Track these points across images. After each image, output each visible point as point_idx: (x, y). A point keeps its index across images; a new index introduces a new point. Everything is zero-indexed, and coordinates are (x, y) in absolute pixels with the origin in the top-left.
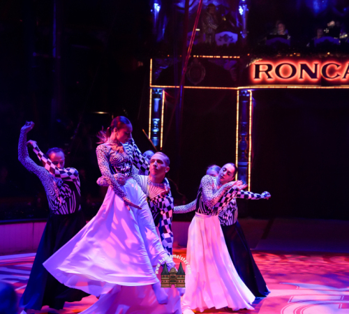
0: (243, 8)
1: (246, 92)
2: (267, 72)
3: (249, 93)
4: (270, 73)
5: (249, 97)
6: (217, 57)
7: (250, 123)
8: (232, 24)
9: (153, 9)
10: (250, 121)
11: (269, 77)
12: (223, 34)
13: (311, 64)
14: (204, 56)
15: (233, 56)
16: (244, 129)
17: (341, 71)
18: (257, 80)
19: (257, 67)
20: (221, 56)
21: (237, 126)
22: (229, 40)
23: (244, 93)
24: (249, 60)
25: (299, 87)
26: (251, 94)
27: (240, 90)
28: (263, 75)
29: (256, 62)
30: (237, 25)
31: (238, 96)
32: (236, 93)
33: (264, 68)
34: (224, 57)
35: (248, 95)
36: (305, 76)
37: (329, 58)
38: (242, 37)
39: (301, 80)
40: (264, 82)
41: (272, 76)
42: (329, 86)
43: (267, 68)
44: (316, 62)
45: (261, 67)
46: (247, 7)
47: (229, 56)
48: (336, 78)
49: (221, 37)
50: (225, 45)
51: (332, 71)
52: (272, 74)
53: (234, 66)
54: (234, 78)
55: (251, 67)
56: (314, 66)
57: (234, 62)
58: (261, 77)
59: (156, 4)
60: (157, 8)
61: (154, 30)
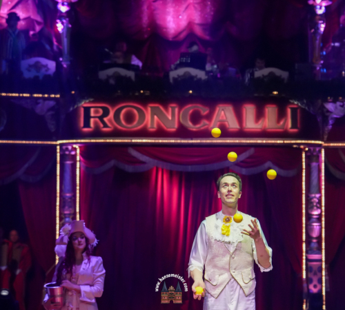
0: (63, 23)
1: (70, 148)
2: (101, 118)
3: (75, 149)
4: (105, 119)
5: (76, 155)
6: (25, 95)
7: (78, 195)
8: (48, 47)
10: (78, 191)
11: (105, 125)
13: (166, 108)
14: (4, 94)
15: (49, 94)
16: (68, 203)
17: (209, 117)
18: (86, 130)
19: (87, 110)
20: (31, 93)
21: (58, 199)
22: (43, 70)
23: (67, 149)
24: (74, 100)
25: (149, 141)
26: (78, 151)
27: (61, 145)
28: (96, 123)
29: (84, 104)
30: (55, 48)
31: (58, 155)
32: (56, 149)
33: (96, 112)
34: (35, 95)
35: (73, 153)
36: (159, 125)
37: (191, 99)
38: (62, 66)
39: (151, 130)
40: (97, 133)
41: (109, 125)
42: (192, 139)
43: (101, 111)
44: (173, 105)
45: (92, 110)
46: (70, 22)
47: (43, 94)
48: (202, 128)
49: (30, 66)
50: (36, 78)
51: (196, 118)
52: (110, 121)
53: (52, 109)
54: (52, 128)
55: (76, 111)
56: (170, 109)
57: (52, 103)
58: (92, 125)
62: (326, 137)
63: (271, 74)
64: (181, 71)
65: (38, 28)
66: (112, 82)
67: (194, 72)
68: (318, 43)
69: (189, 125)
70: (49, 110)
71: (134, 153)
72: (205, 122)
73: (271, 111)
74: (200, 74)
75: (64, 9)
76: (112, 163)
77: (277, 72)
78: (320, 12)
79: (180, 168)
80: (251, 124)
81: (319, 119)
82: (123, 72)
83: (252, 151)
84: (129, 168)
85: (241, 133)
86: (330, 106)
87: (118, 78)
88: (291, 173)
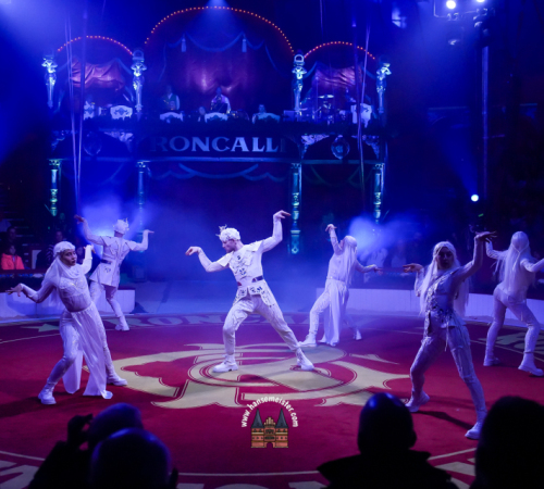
0: (137, 84)
8: (127, 99)
9: (49, 83)
12: (118, 107)
22: (125, 114)
23: (141, 164)
30: (132, 99)
35: (144, 166)
38: (136, 111)
42: (218, 158)
46: (141, 83)
49: (116, 111)
50: (121, 118)
53: (130, 138)
56: (207, 139)
57: (130, 135)
59: (51, 79)
60: (52, 82)
61: (50, 104)
62: (302, 157)
63: (269, 117)
64: (212, 115)
65: (121, 87)
66: (168, 121)
67: (220, 115)
68: (298, 98)
69: (217, 149)
71: (182, 166)
72: (227, 148)
73: (269, 142)
74: (224, 117)
75: (137, 75)
76: (169, 172)
77: (273, 115)
78: (300, 78)
79: (211, 176)
80: (256, 149)
81: (299, 146)
82: (175, 115)
83: (257, 166)
84: (179, 176)
85: (251, 154)
86: (305, 138)
87: (172, 119)
88: (281, 180)
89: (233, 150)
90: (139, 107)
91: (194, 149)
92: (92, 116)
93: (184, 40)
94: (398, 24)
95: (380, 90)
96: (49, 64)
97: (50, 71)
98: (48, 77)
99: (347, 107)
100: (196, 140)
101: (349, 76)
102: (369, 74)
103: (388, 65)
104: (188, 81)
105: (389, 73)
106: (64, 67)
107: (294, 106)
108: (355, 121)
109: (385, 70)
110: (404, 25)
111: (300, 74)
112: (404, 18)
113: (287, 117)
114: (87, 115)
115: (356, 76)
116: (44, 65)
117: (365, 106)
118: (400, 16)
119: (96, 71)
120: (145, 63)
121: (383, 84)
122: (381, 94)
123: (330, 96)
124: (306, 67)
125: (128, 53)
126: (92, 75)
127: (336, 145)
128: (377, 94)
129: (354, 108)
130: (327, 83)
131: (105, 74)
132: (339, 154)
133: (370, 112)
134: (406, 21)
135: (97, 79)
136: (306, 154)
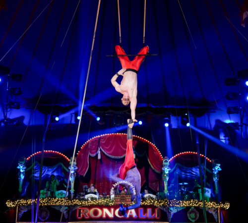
2: (85, 213)
9: (20, 177)
11: (86, 216)
12: (60, 191)
18: (79, 218)
19: (80, 210)
28: (83, 215)
29: (79, 208)
33: (83, 211)
40: (83, 219)
41: (88, 216)
49: (59, 193)
52: (88, 214)
53: (66, 210)
54: (66, 217)
55: (76, 211)
56: (112, 210)
57: (66, 208)
58: (81, 216)
59: (22, 175)
60: (22, 177)
61: (20, 190)
62: (170, 221)
63: (149, 196)
66: (89, 199)
68: (166, 185)
69: (118, 216)
70: (65, 210)
73: (149, 210)
75: (72, 172)
77: (152, 195)
80: (141, 215)
81: (168, 213)
82: (93, 196)
85: (138, 219)
86: (172, 209)
89: (128, 216)
90: (72, 191)
91: (104, 216)
92: (44, 197)
93: (99, 152)
94: (224, 141)
95: (215, 179)
96: (21, 167)
97: (22, 171)
98: (20, 174)
99: (196, 190)
100: (106, 210)
101: (196, 171)
102: (208, 170)
103: (219, 165)
104: (101, 175)
105: (220, 169)
106: (29, 168)
107: (164, 189)
108: (201, 198)
109: (218, 168)
110: (227, 142)
111: (167, 170)
112: (227, 138)
113: (160, 196)
114: (41, 196)
115: (200, 171)
116: (18, 168)
117: (207, 189)
118: (224, 137)
119: (48, 170)
120: (77, 165)
121: (217, 176)
122: (216, 182)
123: (185, 184)
124: (170, 166)
125: (67, 160)
126: (45, 173)
127: (190, 213)
128: (213, 182)
129: (200, 190)
130: (183, 176)
131: (53, 172)
132: (193, 219)
133: (210, 192)
134: (228, 140)
135: (48, 175)
136: (172, 219)
